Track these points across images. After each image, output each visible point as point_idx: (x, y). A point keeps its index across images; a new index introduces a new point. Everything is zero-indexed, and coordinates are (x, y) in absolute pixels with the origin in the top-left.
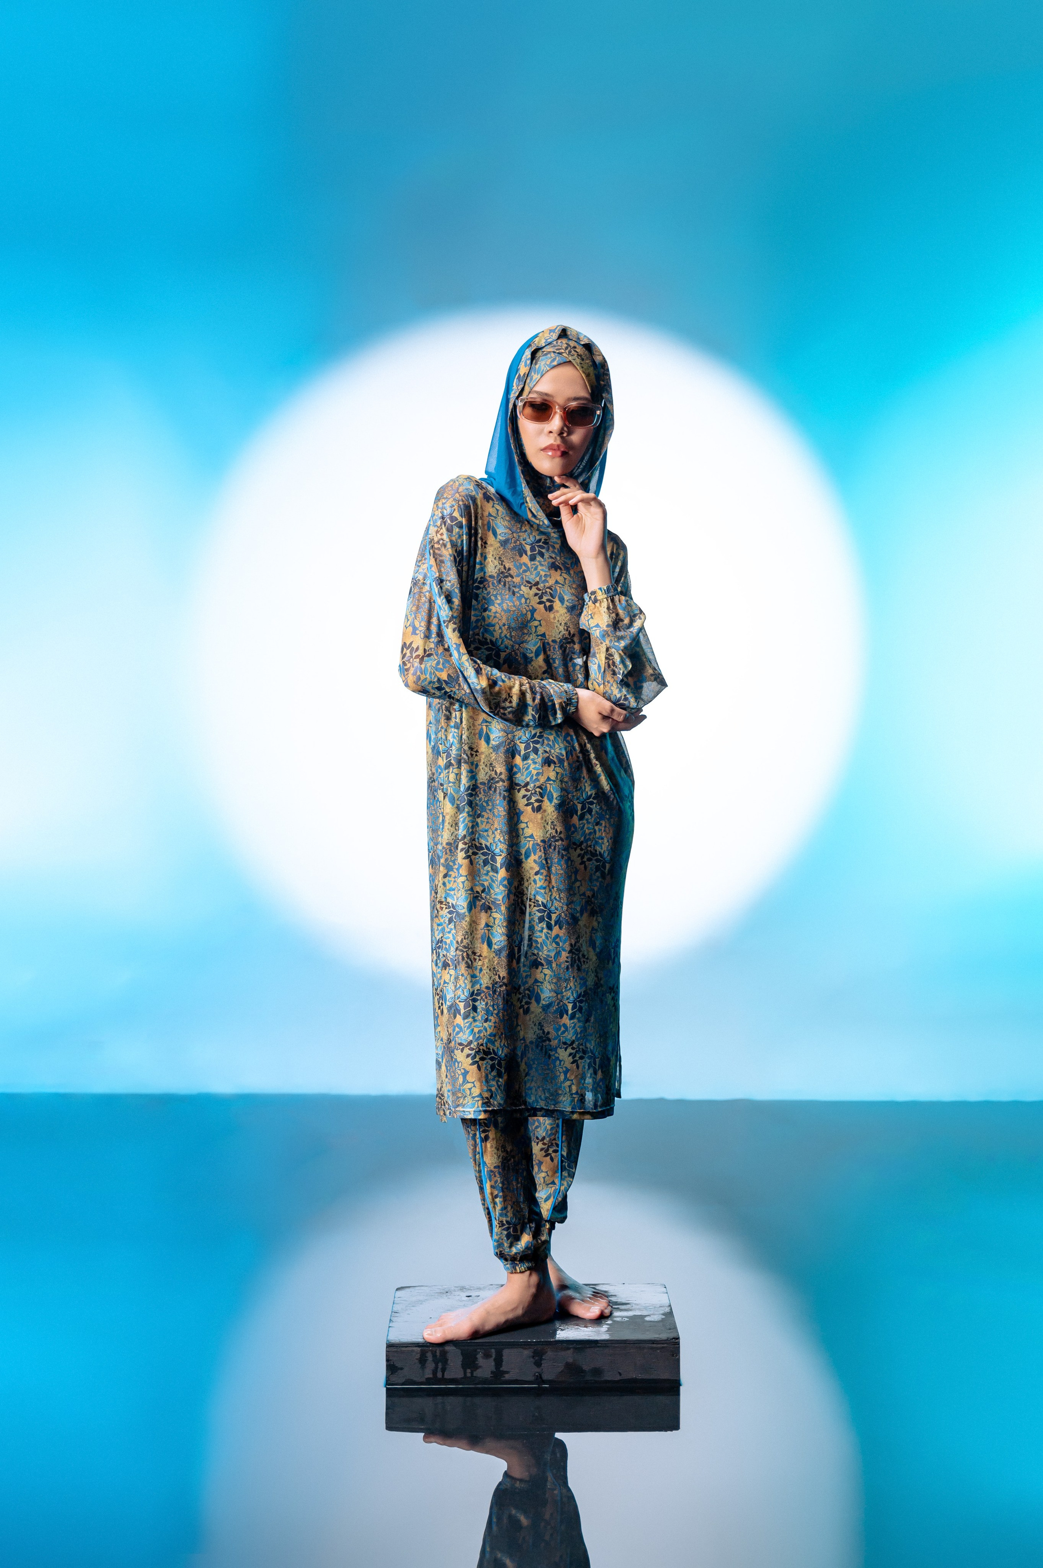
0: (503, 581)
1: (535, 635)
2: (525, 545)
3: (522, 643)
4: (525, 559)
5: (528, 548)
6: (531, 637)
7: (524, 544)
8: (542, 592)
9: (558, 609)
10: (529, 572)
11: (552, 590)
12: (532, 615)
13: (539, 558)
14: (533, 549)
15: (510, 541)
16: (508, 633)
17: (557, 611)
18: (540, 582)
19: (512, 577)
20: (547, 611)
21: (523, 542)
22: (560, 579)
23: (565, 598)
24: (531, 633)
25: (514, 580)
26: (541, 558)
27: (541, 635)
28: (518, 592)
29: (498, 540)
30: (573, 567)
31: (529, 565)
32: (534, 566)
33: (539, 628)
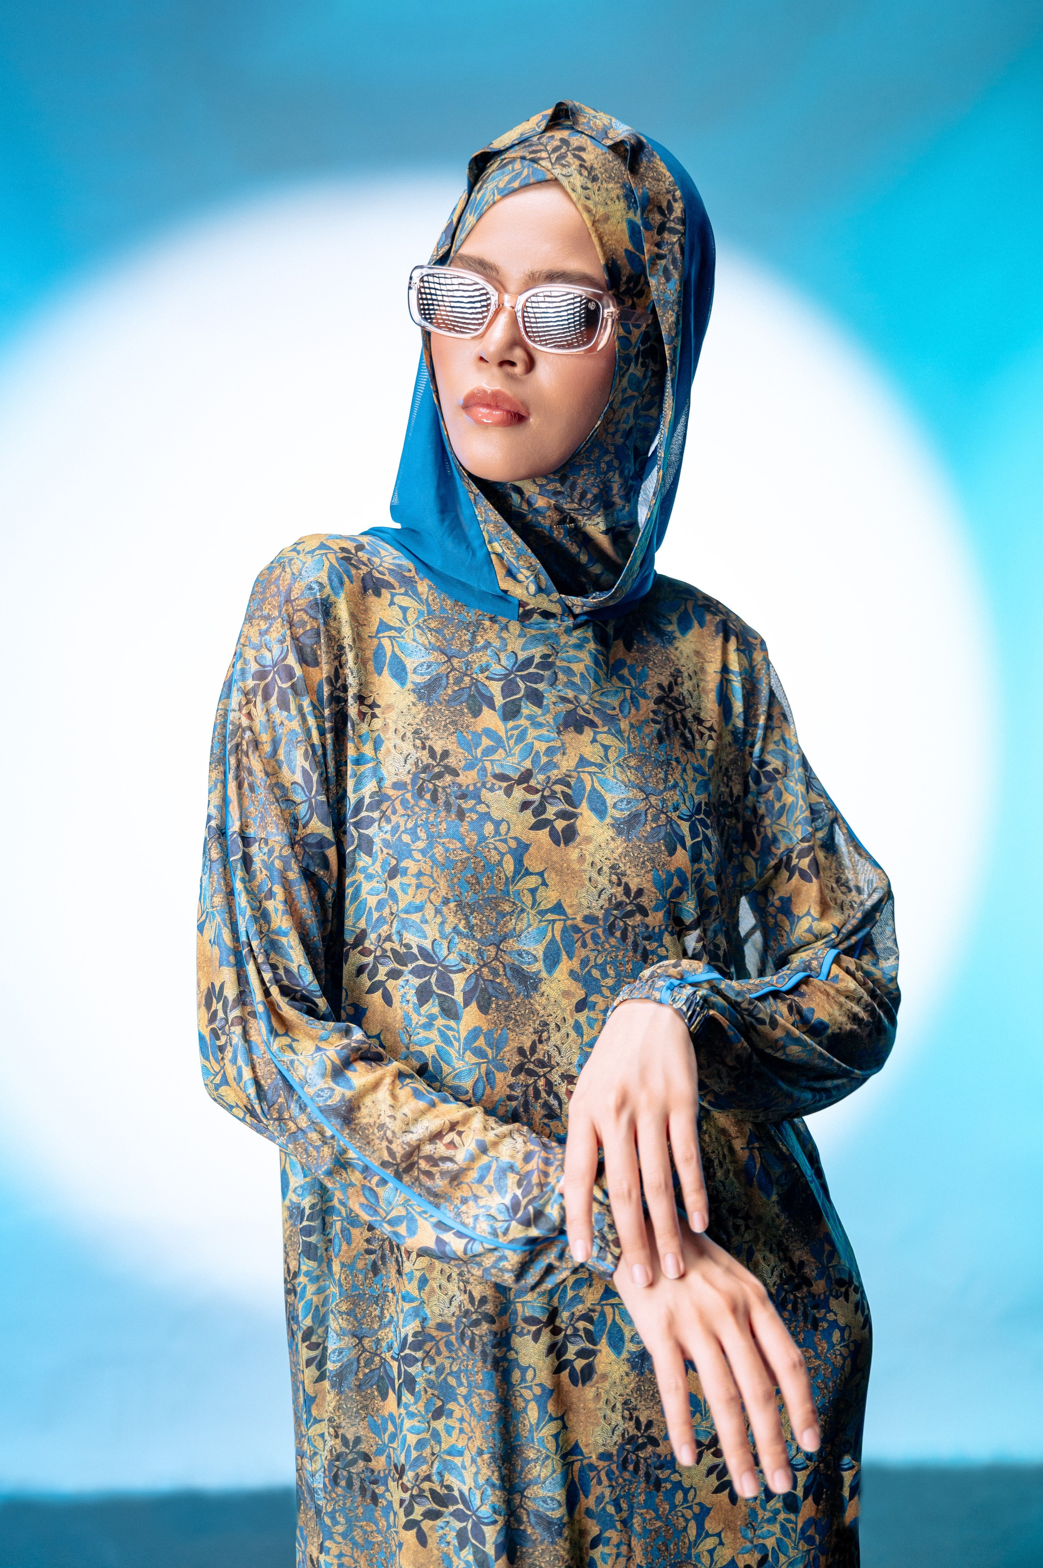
0: (429, 790)
1: (534, 912)
2: (487, 683)
3: (504, 939)
4: (490, 719)
5: (495, 688)
6: (525, 921)
7: (484, 680)
8: (543, 796)
9: (591, 832)
10: (501, 750)
11: (568, 785)
12: (519, 860)
13: (528, 709)
14: (509, 688)
15: (444, 681)
16: (460, 920)
17: (588, 840)
18: (535, 771)
19: (455, 773)
20: (559, 845)
21: (481, 677)
22: (592, 753)
23: (609, 802)
24: (523, 911)
25: (461, 779)
26: (535, 708)
27: (552, 910)
28: (472, 810)
29: (409, 686)
30: (626, 711)
31: (502, 733)
32: (516, 732)
33: (541, 893)
